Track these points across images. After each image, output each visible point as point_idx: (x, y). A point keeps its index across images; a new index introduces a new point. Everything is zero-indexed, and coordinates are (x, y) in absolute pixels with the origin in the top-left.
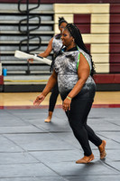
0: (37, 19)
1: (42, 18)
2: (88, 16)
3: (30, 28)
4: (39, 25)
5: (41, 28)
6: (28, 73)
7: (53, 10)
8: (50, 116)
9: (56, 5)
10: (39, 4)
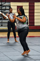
0: (5, 7)
1: (7, 7)
2: (22, 7)
3: (2, 10)
4: (6, 9)
5: (6, 10)
6: (2, 26)
7: (10, 5)
8: (8, 40)
9: (11, 3)
10: (5, 2)
